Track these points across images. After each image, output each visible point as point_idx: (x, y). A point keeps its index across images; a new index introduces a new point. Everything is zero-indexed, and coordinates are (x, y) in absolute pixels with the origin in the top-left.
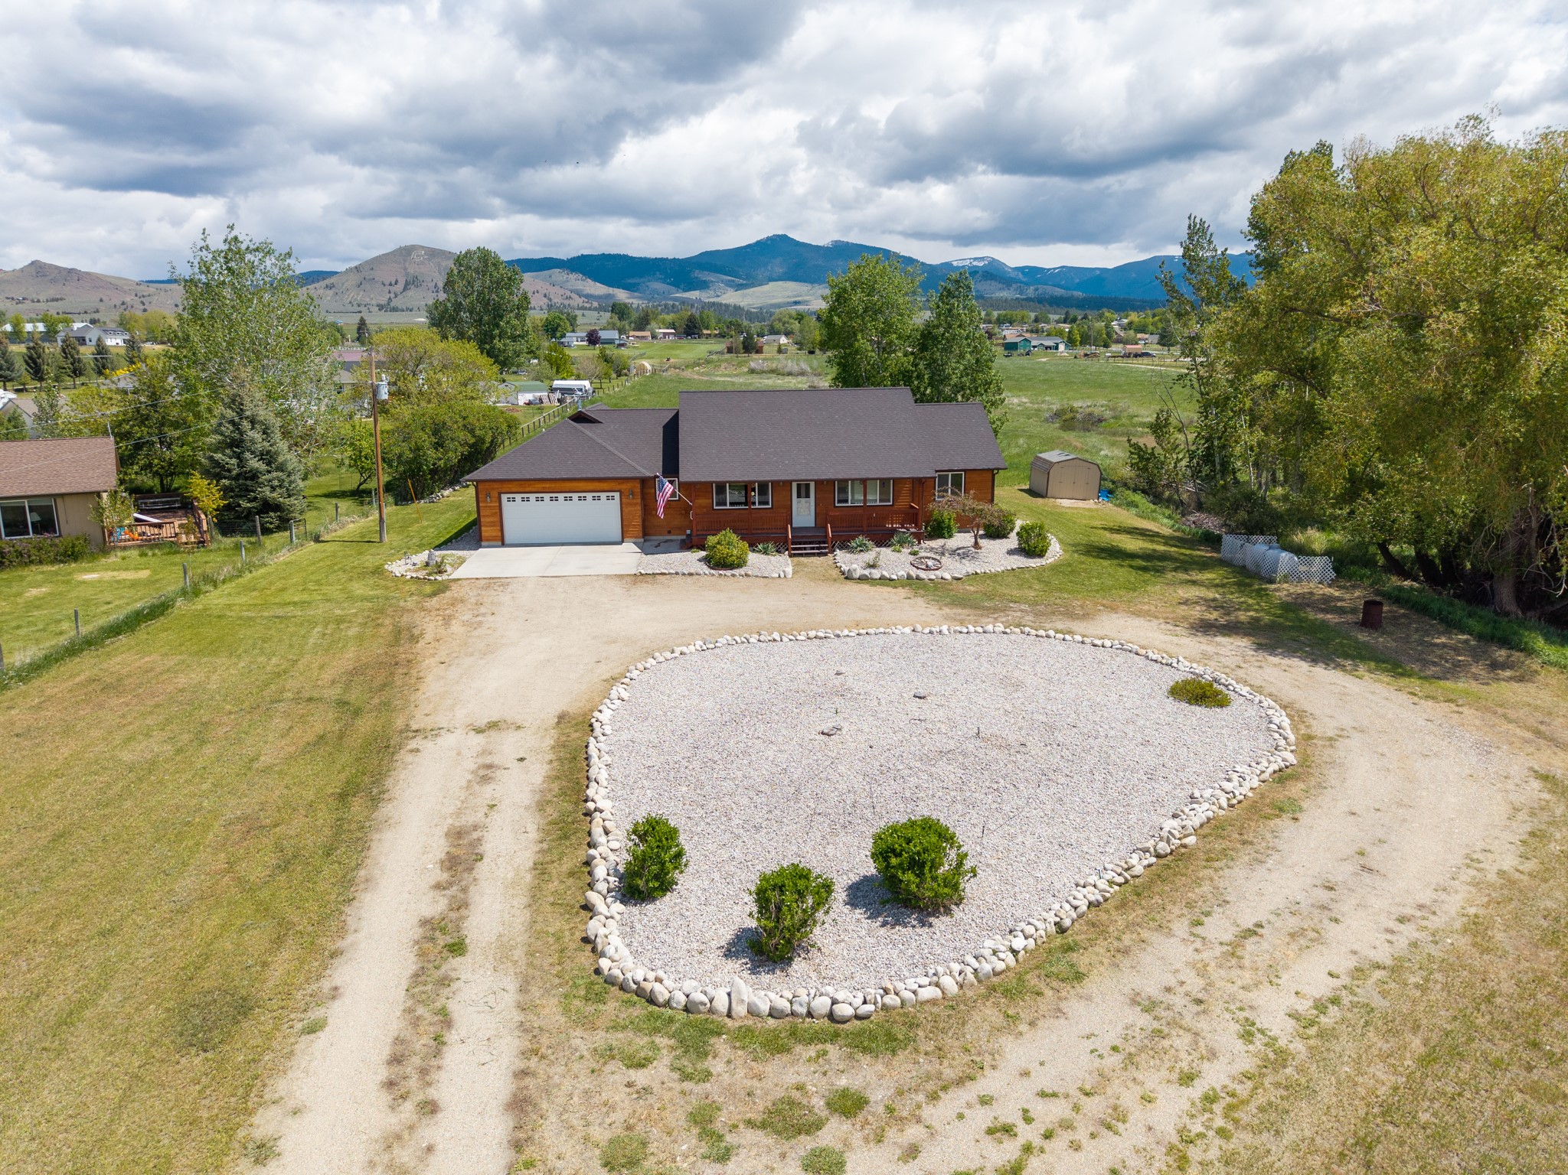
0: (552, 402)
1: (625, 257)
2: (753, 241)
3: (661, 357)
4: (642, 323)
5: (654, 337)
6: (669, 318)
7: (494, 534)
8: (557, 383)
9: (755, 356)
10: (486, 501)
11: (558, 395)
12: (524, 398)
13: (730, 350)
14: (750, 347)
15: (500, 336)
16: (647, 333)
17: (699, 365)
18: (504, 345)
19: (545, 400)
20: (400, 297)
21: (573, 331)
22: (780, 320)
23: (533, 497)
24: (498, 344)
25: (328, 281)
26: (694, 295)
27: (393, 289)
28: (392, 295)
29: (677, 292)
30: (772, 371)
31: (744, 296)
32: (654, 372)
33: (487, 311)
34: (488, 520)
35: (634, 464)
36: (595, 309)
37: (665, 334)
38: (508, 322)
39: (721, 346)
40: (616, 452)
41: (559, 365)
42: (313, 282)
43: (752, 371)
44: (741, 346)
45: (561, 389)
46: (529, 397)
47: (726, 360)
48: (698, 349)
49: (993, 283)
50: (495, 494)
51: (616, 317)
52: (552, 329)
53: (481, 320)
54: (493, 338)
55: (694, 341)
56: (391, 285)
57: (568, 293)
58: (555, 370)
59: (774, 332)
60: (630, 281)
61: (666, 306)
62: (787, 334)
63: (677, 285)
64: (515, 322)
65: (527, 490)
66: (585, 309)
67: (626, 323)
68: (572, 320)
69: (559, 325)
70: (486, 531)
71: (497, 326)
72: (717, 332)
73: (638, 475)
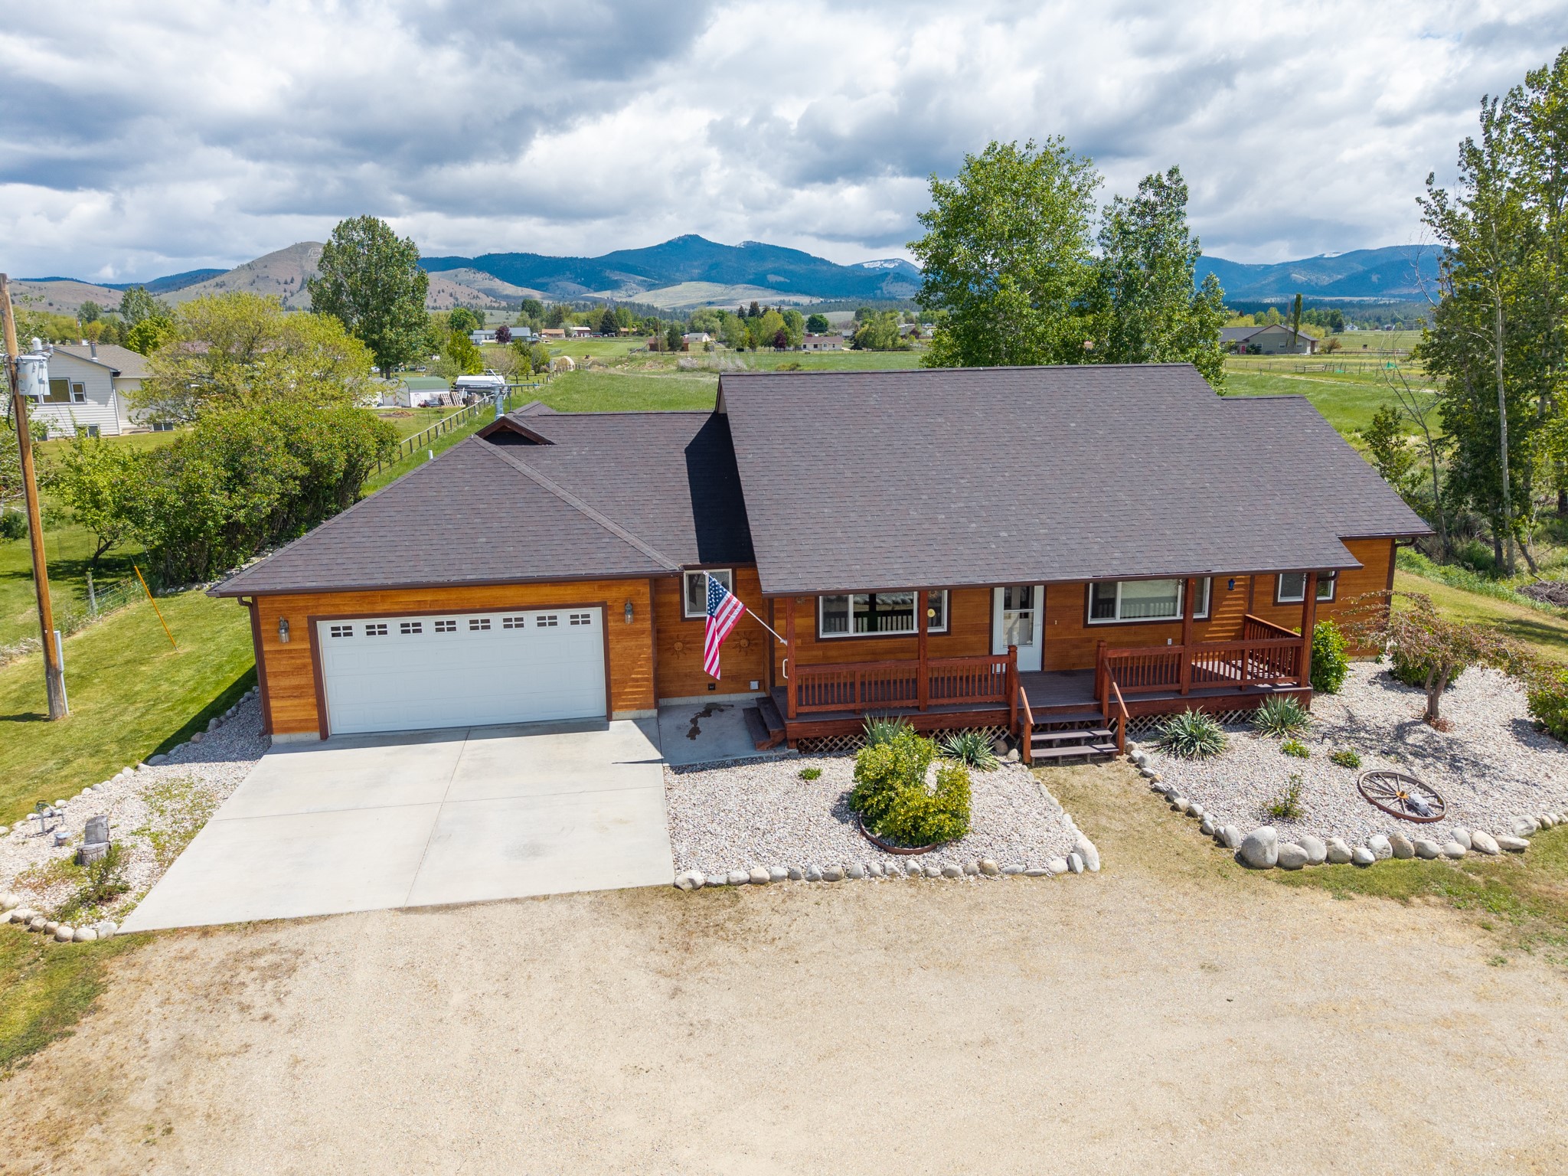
0: (455, 406)
1: (534, 256)
2: (664, 241)
3: (579, 354)
4: (555, 320)
5: (568, 335)
6: (583, 316)
7: (301, 715)
8: (462, 379)
9: (679, 353)
10: (276, 639)
11: (463, 394)
12: (417, 399)
13: (653, 348)
14: (675, 344)
15: (391, 323)
16: (561, 331)
17: (621, 363)
18: (397, 334)
19: (447, 400)
20: (296, 295)
21: (481, 329)
22: (701, 318)
23: (393, 624)
24: (389, 334)
25: (218, 279)
26: (606, 295)
27: (289, 287)
28: (288, 294)
29: (588, 292)
30: (704, 369)
31: (657, 296)
32: (578, 367)
33: (374, 294)
34: (285, 682)
35: (631, 538)
36: (504, 309)
37: (580, 332)
38: (401, 308)
39: (643, 344)
40: (591, 513)
41: (465, 360)
42: (203, 280)
43: (682, 369)
44: (666, 343)
45: (467, 387)
46: (426, 396)
47: (650, 358)
48: (618, 347)
49: (905, 285)
50: (300, 621)
51: (527, 314)
52: (459, 324)
53: (367, 304)
54: (382, 326)
55: (611, 339)
56: (286, 283)
57: (476, 293)
58: (459, 363)
59: (694, 330)
60: (538, 281)
61: (577, 306)
62: (709, 332)
63: (587, 284)
64: (409, 307)
65: (380, 608)
66: (494, 308)
67: (537, 320)
68: (480, 318)
69: (465, 322)
70: (282, 709)
71: (388, 311)
72: (635, 330)
73: (648, 569)
